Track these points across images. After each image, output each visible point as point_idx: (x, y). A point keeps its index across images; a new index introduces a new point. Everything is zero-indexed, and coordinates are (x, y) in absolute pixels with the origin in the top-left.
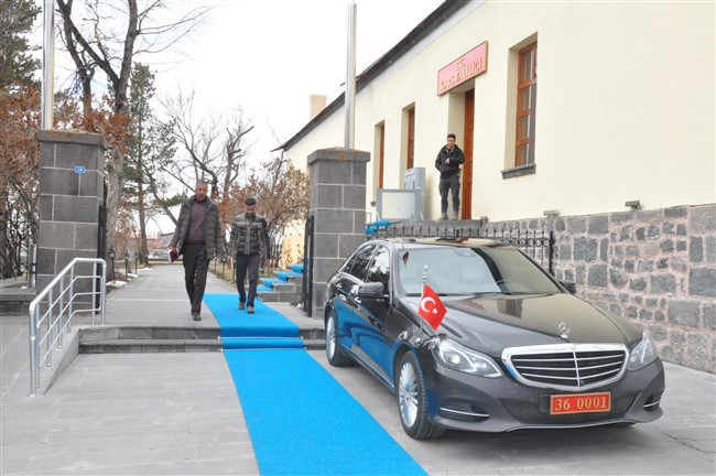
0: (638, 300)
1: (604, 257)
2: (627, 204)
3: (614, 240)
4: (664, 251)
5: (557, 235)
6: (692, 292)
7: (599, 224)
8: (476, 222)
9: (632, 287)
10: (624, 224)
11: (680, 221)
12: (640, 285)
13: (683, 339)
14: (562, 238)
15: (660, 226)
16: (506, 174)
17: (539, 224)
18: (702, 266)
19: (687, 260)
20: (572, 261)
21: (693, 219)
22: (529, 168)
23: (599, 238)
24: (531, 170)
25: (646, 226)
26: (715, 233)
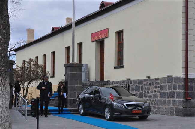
0: (150, 100)
1: (142, 90)
2: (147, 77)
3: (144, 86)
4: (155, 88)
5: (130, 85)
6: (161, 98)
7: (141, 82)
8: (106, 81)
9: (149, 97)
10: (147, 82)
11: (158, 81)
12: (150, 97)
13: (160, 108)
14: (131, 86)
15: (154, 82)
16: (115, 68)
17: (125, 82)
18: (163, 91)
19: (160, 90)
20: (134, 92)
21: (161, 81)
22: (122, 66)
23: (141, 86)
24: (123, 67)
26: (165, 84)
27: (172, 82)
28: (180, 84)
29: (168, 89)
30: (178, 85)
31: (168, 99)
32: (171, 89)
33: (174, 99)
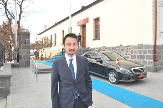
2: (119, 45)
3: (117, 51)
4: (126, 52)
6: (131, 58)
7: (114, 48)
8: (87, 48)
10: (119, 48)
11: (129, 48)
14: (106, 50)
15: (126, 48)
16: (93, 40)
17: (101, 48)
18: (133, 54)
19: (131, 54)
21: (131, 47)
23: (114, 50)
24: (99, 39)
25: (123, 48)
26: (135, 50)
27: (143, 48)
28: (150, 50)
29: (138, 53)
30: (148, 50)
31: (138, 60)
32: (142, 53)
33: (144, 60)
